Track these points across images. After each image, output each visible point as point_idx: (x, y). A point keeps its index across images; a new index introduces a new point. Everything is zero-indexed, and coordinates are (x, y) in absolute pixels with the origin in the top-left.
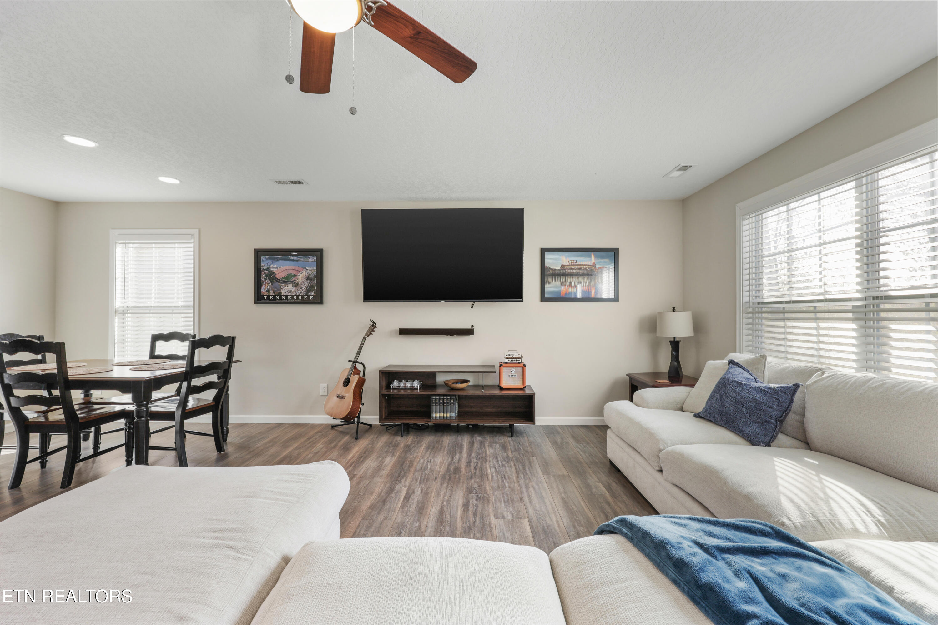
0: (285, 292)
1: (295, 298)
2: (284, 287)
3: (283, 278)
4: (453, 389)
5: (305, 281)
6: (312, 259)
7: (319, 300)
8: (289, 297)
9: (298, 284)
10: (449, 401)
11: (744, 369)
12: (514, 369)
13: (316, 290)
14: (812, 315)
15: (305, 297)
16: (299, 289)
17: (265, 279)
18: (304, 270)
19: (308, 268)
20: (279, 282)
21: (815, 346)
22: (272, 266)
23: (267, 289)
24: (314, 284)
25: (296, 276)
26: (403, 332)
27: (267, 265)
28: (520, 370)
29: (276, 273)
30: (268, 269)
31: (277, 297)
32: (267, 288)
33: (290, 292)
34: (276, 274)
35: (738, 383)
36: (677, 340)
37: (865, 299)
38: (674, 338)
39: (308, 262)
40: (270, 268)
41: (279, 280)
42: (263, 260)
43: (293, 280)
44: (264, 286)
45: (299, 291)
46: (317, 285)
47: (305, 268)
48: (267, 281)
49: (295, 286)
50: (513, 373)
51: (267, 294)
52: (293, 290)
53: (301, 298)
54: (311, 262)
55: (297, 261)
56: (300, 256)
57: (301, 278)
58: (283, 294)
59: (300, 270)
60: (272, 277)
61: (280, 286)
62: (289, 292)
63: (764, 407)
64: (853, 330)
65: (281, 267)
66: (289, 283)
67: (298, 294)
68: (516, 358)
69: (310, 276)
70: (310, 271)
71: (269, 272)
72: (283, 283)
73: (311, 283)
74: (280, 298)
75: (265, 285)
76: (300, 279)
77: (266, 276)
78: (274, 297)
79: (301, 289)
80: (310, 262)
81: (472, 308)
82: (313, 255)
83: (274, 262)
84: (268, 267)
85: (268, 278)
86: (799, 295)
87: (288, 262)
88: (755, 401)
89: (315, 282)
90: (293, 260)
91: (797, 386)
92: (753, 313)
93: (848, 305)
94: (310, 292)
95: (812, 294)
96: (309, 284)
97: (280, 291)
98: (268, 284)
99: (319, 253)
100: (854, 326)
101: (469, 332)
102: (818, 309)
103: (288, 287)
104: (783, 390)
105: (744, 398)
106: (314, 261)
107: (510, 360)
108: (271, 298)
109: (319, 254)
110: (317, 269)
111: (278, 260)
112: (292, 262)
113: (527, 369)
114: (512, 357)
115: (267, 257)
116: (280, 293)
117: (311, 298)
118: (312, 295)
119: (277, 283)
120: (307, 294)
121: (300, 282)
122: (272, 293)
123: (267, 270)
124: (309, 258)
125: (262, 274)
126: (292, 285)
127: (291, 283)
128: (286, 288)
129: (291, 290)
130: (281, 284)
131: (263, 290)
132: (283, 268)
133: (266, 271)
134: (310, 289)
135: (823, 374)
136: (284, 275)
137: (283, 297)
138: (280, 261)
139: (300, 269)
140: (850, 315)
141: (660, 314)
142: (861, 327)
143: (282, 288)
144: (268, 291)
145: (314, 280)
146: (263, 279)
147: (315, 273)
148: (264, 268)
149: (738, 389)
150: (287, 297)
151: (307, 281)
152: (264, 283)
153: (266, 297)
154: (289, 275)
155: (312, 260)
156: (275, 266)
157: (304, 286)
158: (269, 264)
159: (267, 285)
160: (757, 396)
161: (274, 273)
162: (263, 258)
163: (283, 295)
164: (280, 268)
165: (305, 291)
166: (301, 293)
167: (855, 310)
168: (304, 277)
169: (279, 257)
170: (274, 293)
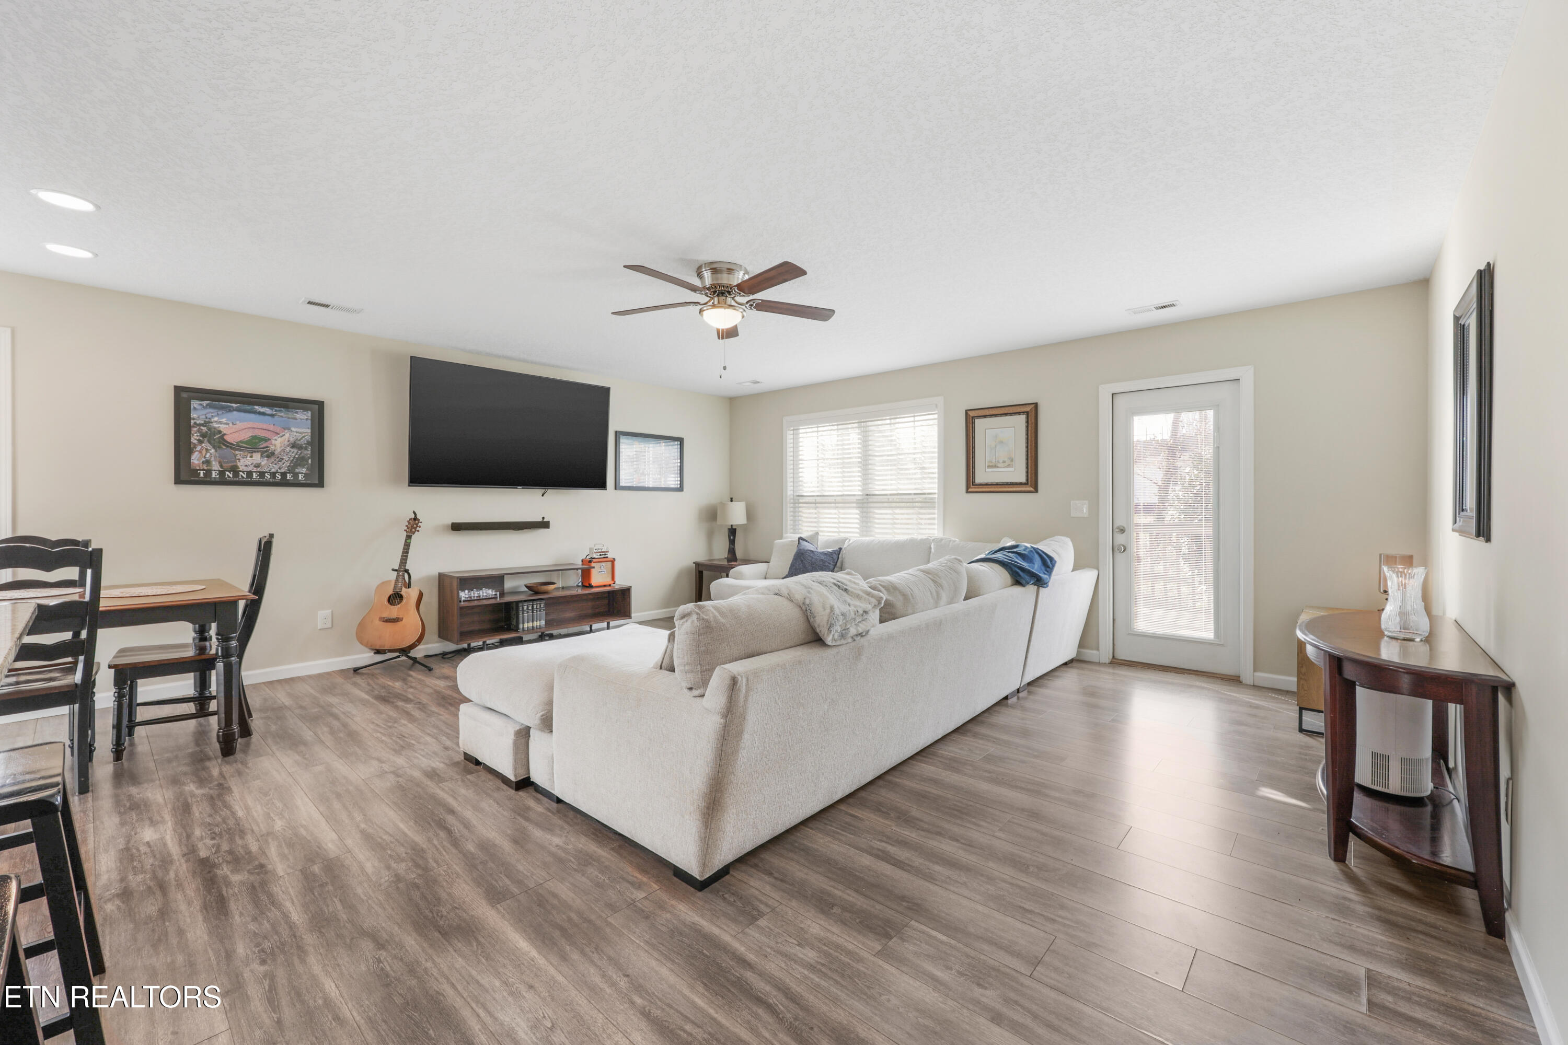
0: (246, 466)
1: (268, 476)
2: (243, 458)
3: (241, 442)
4: (537, 593)
5: (288, 449)
6: (304, 416)
7: (317, 480)
8: (254, 474)
9: (273, 454)
10: (538, 607)
11: (806, 541)
12: (604, 564)
13: (310, 466)
14: (833, 505)
15: (288, 475)
16: (275, 462)
17: (200, 442)
18: (286, 431)
19: (293, 429)
20: (231, 448)
21: (836, 525)
22: (216, 419)
23: (204, 460)
24: (307, 454)
25: (269, 440)
26: (457, 527)
27: (204, 417)
28: (609, 564)
29: (225, 432)
30: (206, 423)
31: (227, 473)
32: (205, 458)
33: (258, 466)
34: (225, 434)
35: (811, 551)
36: (734, 527)
37: (862, 495)
38: (732, 525)
39: (295, 419)
40: (212, 423)
41: (232, 444)
42: (195, 408)
43: (262, 446)
44: (197, 453)
45: (276, 464)
46: (312, 457)
47: (289, 429)
48: (203, 445)
49: (268, 457)
50: (602, 568)
51: (206, 468)
52: (263, 463)
53: (280, 477)
54: (301, 419)
55: (272, 416)
56: (277, 409)
57: (278, 443)
58: (241, 469)
59: (278, 432)
60: (218, 440)
61: (235, 455)
62: (255, 466)
63: (827, 564)
64: (857, 514)
65: (238, 422)
66: (255, 452)
67: (273, 470)
68: (604, 552)
69: (299, 442)
70: (298, 434)
71: (209, 429)
72: (241, 450)
73: (301, 453)
74: (236, 473)
75: (200, 452)
76: (278, 445)
77: (204, 435)
78: (221, 473)
79: (281, 461)
80: (299, 420)
81: (543, 495)
82: (305, 409)
83: (220, 412)
84: (207, 420)
85: (206, 439)
86: (829, 491)
87: (252, 416)
88: (822, 560)
89: (309, 452)
90: (263, 414)
91: (840, 549)
92: (794, 503)
93: (854, 499)
94: (299, 467)
95: (834, 491)
96: (296, 454)
97: (235, 464)
98: (207, 450)
99: (316, 407)
100: (857, 511)
101: (544, 525)
102: (837, 501)
103: (251, 457)
104: (834, 552)
105: (816, 559)
106: (307, 419)
107: (599, 554)
108: (214, 474)
109: (317, 409)
110: (311, 432)
111: (231, 410)
112: (261, 417)
113: (616, 563)
114: (600, 551)
115: (205, 403)
116: (237, 467)
117: (300, 477)
118: (302, 473)
119: (229, 449)
120: (291, 470)
121: (279, 450)
122: (216, 466)
123: (204, 426)
124: (297, 413)
125: (192, 432)
126: (261, 455)
127: (258, 452)
128: (248, 458)
129: (260, 463)
130: (237, 452)
131: (196, 459)
132: (240, 425)
133: (202, 428)
134: (299, 462)
135: (850, 540)
136: (246, 435)
137: (241, 473)
138: (235, 413)
139: (278, 429)
140: (855, 505)
141: (722, 504)
142: (862, 512)
143: (239, 459)
144: (208, 462)
145: (306, 449)
146: (195, 442)
147: (308, 438)
148: (198, 422)
149: (812, 555)
150: (250, 474)
151: (292, 450)
152: (198, 448)
153: (202, 472)
154: (254, 437)
155: (302, 418)
156: (224, 420)
157: (286, 458)
158: (209, 416)
159: (204, 452)
160: (823, 557)
161: (220, 432)
162: (195, 404)
163: (241, 471)
164: (233, 424)
165: (289, 466)
166: (280, 468)
167: (858, 502)
168: (286, 443)
169: (232, 407)
170: (221, 466)
